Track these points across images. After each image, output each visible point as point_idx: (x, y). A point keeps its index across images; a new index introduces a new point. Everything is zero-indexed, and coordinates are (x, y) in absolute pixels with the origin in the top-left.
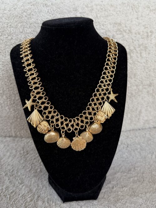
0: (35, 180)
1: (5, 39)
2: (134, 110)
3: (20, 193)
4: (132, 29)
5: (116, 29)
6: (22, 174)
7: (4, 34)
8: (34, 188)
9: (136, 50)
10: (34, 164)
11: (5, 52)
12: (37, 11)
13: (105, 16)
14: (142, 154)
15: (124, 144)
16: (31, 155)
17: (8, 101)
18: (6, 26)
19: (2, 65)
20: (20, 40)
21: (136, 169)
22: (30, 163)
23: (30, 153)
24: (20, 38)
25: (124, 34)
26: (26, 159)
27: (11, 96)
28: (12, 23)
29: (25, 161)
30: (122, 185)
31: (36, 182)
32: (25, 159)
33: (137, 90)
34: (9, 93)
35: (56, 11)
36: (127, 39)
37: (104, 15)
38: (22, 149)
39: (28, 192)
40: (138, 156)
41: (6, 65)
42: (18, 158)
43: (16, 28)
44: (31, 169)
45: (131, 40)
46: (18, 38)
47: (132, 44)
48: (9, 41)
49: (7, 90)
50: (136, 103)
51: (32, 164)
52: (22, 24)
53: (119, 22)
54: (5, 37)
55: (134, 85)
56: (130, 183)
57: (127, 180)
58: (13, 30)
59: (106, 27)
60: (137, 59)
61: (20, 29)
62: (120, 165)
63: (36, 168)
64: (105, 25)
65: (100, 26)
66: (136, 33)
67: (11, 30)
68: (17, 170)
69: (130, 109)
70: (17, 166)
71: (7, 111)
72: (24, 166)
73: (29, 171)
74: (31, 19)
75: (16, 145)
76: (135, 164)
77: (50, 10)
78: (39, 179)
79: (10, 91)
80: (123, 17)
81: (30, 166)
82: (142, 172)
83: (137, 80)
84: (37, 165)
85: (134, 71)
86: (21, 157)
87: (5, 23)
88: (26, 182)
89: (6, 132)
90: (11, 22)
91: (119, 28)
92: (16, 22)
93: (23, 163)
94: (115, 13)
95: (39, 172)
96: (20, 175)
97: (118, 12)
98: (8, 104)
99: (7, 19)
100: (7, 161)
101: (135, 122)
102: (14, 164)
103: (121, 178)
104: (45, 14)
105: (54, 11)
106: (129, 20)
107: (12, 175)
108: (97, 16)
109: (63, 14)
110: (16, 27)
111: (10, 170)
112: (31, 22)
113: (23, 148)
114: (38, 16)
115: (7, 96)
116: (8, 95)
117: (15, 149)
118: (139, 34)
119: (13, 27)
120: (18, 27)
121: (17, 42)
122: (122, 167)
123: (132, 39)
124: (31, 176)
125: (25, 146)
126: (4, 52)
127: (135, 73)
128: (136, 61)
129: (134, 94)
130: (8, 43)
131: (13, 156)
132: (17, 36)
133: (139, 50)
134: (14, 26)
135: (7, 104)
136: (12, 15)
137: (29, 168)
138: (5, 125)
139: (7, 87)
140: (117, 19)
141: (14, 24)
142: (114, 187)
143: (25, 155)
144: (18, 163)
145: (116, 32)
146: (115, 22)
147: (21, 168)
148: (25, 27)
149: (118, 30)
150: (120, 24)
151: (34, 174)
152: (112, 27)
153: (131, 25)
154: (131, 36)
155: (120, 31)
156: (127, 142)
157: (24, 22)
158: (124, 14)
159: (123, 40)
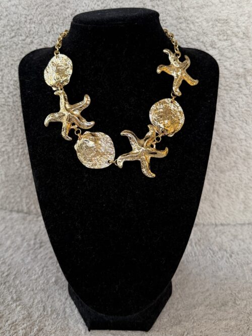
0: (41, 298)
1: (20, 42)
3: (10, 318)
5: (217, 31)
6: (23, 283)
7: (19, 34)
10: (47, 267)
13: (198, 7)
15: (226, 251)
16: (48, 249)
17: (19, 149)
18: (23, 19)
19: (13, 87)
22: (41, 265)
23: (45, 246)
25: (235, 39)
26: (36, 257)
28: (33, 16)
31: (42, 301)
32: (33, 257)
37: (195, 5)
38: (33, 238)
39: (24, 319)
42: (22, 253)
43: (40, 24)
44: (39, 277)
45: (248, 52)
46: (42, 41)
48: (27, 46)
51: (43, 268)
52: (49, 17)
53: (225, 18)
54: (21, 38)
58: (34, 28)
59: (200, 25)
61: (47, 26)
63: (49, 277)
64: (197, 23)
65: (188, 24)
67: (30, 27)
68: (15, 275)
70: (18, 266)
71: (17, 165)
72: (30, 270)
73: (36, 279)
74: (65, 11)
80: (232, 9)
81: (40, 270)
86: (29, 251)
87: (23, 15)
90: (31, 14)
91: (225, 28)
92: (40, 14)
93: (29, 263)
96: (18, 285)
99: (25, 9)
100: (3, 256)
102: (13, 263)
106: (244, 15)
107: (5, 283)
108: (182, 7)
110: (40, 22)
111: (3, 274)
112: (65, 14)
114: (78, 5)
115: (18, 140)
116: (20, 137)
117: (22, 236)
119: (35, 22)
120: (44, 23)
124: (36, 289)
131: (16, 248)
132: (41, 39)
134: (36, 22)
137: (38, 274)
138: (12, 191)
140: (220, 12)
141: (37, 18)
144: (20, 262)
145: (218, 36)
146: (216, 17)
147: (23, 272)
148: (55, 23)
149: (221, 33)
150: (226, 22)
151: (42, 286)
152: (211, 26)
153: (248, 23)
154: (248, 45)
155: (226, 35)
156: (230, 247)
157: (54, 14)
158: (235, 3)
159: (231, 50)
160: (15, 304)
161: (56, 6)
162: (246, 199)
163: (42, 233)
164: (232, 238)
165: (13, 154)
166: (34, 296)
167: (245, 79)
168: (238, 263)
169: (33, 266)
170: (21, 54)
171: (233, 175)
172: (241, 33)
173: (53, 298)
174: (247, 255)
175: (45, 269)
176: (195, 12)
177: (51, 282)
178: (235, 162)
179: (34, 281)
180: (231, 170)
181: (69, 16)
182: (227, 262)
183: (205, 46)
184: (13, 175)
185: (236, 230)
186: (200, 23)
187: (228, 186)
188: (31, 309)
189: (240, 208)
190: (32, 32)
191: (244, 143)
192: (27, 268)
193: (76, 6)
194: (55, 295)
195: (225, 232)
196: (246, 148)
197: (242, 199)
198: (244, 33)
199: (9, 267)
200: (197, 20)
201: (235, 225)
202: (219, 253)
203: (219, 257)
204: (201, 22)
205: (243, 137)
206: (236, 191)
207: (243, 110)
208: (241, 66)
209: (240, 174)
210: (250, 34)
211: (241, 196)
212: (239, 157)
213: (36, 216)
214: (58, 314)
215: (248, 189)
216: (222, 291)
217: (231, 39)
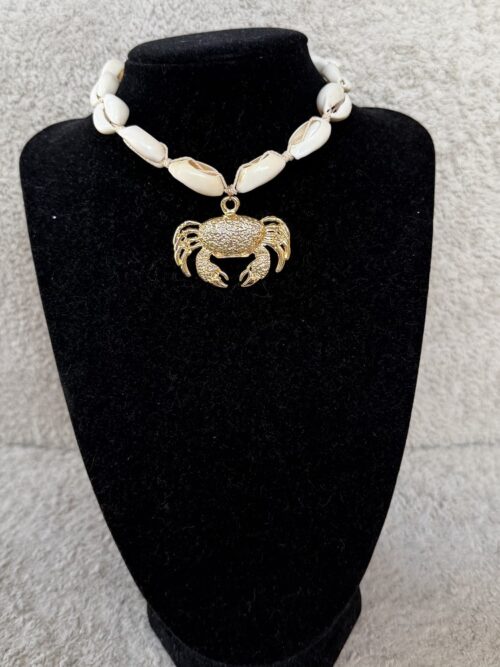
0: (73, 603)
1: (9, 107)
2: (475, 367)
4: (459, 67)
5: (395, 70)
6: (37, 578)
7: (7, 91)
8: (63, 631)
9: (475, 142)
10: (84, 545)
11: (11, 152)
12: (116, 9)
13: (355, 24)
14: (490, 536)
15: (431, 495)
16: (84, 512)
17: (19, 320)
18: (13, 61)
20: (60, 111)
21: (454, 591)
22: (71, 542)
23: (78, 508)
24: (59, 104)
25: (430, 85)
26: (61, 528)
27: (29, 303)
28: (34, 54)
29: (57, 533)
30: (384, 649)
31: (75, 610)
32: (56, 527)
33: (487, 290)
34: (23, 290)
35: (182, 7)
36: (439, 104)
37: (350, 20)
38: (56, 492)
40: (472, 545)
41: (14, 196)
42: (34, 521)
43: (47, 69)
44: (69, 564)
45: (457, 108)
46: (53, 103)
47: (462, 120)
48: (24, 114)
49: (18, 280)
50: (483, 342)
51: (76, 548)
52: (65, 55)
53: (409, 43)
54: (10, 99)
55: (473, 271)
56: (419, 644)
57: (408, 631)
58: (36, 77)
59: (360, 60)
60: (483, 175)
61: (61, 73)
62: (397, 572)
63: (87, 563)
64: (355, 54)
66: (473, 83)
67: (29, 76)
68: (21, 563)
69: (461, 362)
70: (26, 548)
71: (16, 353)
72: (49, 552)
73: (63, 569)
74: (95, 40)
75: (39, 475)
76: (456, 572)
77: (160, 8)
78: (90, 601)
79: (26, 286)
80: (423, 25)
81: (69, 552)
82: (474, 605)
83: (483, 254)
84: (93, 551)
85: (471, 219)
86: (47, 518)
87: (12, 51)
88: (43, 609)
89: (14, 427)
90: (30, 50)
91: (409, 63)
92: (47, 48)
93: (48, 540)
94: (393, 10)
95: (93, 577)
96: (26, 582)
97: (403, 5)
98: (21, 329)
99: (17, 41)
101: (482, 415)
102: (17, 542)
103: (386, 622)
104: (142, 20)
105: (174, 10)
106: (447, 35)
108: (324, 24)
109: (204, 17)
110: (47, 65)
112: (97, 48)
113: (61, 488)
114: (120, 27)
115: (15, 302)
116: (20, 297)
117: (33, 490)
118: (487, 84)
119: (36, 66)
120: (54, 66)
121: (50, 118)
122: (402, 580)
123: (460, 103)
124: (63, 586)
125: (69, 482)
126: (8, 151)
127: (473, 227)
128: (478, 182)
129: (474, 306)
130: (21, 122)
131: (21, 514)
132: (51, 98)
133: (489, 144)
134: (40, 64)
135: (17, 328)
136: (34, 24)
137: (66, 558)
138: (10, 404)
139: (17, 271)
140: (399, 33)
141: (40, 57)
142: (355, 654)
143: (60, 514)
144: (31, 538)
145: (397, 81)
146: (392, 42)
147: (36, 556)
148: (76, 66)
149: (402, 73)
150: (411, 50)
151: (75, 582)
152: (383, 61)
153: (455, 51)
154: (457, 94)
155: (413, 77)
156: (440, 488)
157: (73, 47)
158: (427, 13)
159: (424, 106)
160: (21, 619)
161: (77, 32)
162: (467, 395)
163: (72, 483)
164: (443, 471)
165: (8, 332)
166: (59, 601)
167: (453, 161)
168: (454, 518)
169: (56, 545)
170: (13, 130)
171: (439, 350)
172: (441, 72)
173: (96, 602)
174: (472, 501)
175: (80, 549)
176: (351, 34)
177: (91, 572)
178: (442, 325)
179: (59, 574)
180: (434, 339)
181: (103, 52)
182: (433, 517)
183: (372, 100)
184: (11, 373)
185: (451, 456)
186: (361, 56)
187: (431, 372)
188: (54, 626)
189: (456, 413)
190: (31, 86)
191: (457, 286)
192: (44, 549)
193: (116, 30)
194: (100, 597)
195: (430, 462)
196: (462, 296)
197: (460, 395)
198: (447, 72)
199: (9, 550)
200: (356, 50)
201: (449, 448)
202: (418, 500)
203: (419, 509)
204: (362, 52)
205: (454, 275)
206: (448, 380)
207: (453, 221)
208: (445, 135)
209: (453, 348)
210: (458, 73)
211: (457, 389)
212: (448, 314)
213: (61, 452)
214: (107, 632)
215: (469, 375)
216: (423, 572)
217: (422, 85)
